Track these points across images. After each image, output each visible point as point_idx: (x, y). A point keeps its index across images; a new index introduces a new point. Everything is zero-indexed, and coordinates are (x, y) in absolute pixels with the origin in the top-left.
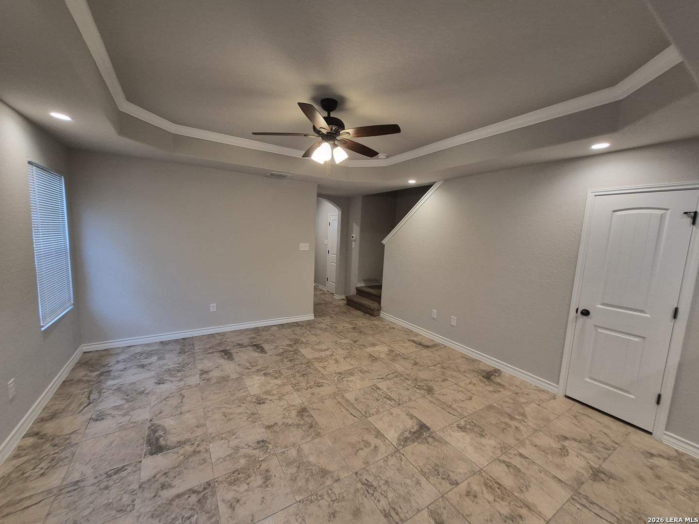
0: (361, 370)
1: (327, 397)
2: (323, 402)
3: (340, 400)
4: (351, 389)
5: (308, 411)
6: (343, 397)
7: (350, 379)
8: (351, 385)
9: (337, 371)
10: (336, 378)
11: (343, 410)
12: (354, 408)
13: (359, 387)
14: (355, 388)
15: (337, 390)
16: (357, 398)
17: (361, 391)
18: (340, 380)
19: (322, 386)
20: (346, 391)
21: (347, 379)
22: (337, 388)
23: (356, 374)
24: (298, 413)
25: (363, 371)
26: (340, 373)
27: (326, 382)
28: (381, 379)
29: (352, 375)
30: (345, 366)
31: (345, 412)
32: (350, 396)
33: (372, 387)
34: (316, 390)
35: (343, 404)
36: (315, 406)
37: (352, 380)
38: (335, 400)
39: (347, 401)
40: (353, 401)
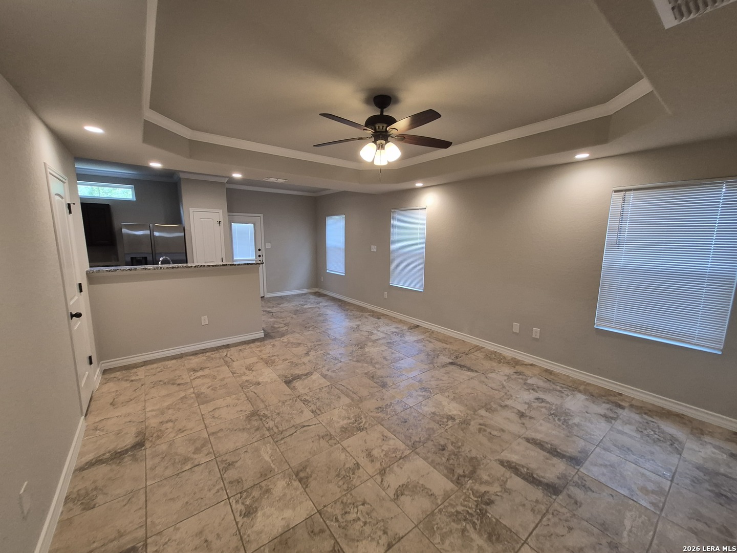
0: (331, 439)
1: (368, 397)
2: (370, 393)
3: (354, 396)
4: (344, 407)
5: (381, 386)
6: (352, 399)
7: (345, 422)
8: (344, 413)
9: (364, 433)
10: (364, 420)
11: (351, 388)
12: (341, 391)
13: (336, 411)
14: (340, 410)
15: (360, 406)
16: (338, 399)
17: (334, 407)
18: (358, 418)
19: (377, 408)
20: (349, 406)
21: (349, 421)
22: (359, 408)
23: (338, 430)
24: (387, 384)
25: (328, 438)
26: (360, 429)
27: (374, 414)
28: (304, 426)
29: (343, 427)
30: (354, 442)
31: (349, 387)
32: (346, 400)
33: (319, 413)
34: (380, 404)
35: (351, 393)
36: (376, 390)
37: (343, 420)
38: (360, 396)
39: (347, 396)
40: (342, 396)
